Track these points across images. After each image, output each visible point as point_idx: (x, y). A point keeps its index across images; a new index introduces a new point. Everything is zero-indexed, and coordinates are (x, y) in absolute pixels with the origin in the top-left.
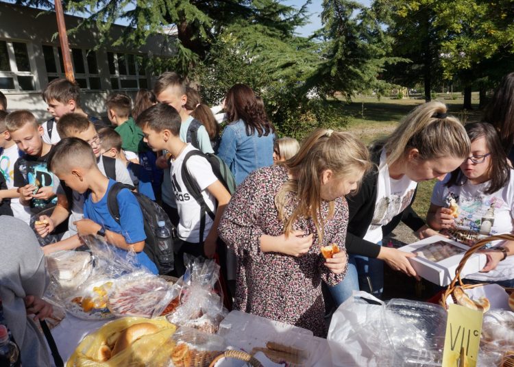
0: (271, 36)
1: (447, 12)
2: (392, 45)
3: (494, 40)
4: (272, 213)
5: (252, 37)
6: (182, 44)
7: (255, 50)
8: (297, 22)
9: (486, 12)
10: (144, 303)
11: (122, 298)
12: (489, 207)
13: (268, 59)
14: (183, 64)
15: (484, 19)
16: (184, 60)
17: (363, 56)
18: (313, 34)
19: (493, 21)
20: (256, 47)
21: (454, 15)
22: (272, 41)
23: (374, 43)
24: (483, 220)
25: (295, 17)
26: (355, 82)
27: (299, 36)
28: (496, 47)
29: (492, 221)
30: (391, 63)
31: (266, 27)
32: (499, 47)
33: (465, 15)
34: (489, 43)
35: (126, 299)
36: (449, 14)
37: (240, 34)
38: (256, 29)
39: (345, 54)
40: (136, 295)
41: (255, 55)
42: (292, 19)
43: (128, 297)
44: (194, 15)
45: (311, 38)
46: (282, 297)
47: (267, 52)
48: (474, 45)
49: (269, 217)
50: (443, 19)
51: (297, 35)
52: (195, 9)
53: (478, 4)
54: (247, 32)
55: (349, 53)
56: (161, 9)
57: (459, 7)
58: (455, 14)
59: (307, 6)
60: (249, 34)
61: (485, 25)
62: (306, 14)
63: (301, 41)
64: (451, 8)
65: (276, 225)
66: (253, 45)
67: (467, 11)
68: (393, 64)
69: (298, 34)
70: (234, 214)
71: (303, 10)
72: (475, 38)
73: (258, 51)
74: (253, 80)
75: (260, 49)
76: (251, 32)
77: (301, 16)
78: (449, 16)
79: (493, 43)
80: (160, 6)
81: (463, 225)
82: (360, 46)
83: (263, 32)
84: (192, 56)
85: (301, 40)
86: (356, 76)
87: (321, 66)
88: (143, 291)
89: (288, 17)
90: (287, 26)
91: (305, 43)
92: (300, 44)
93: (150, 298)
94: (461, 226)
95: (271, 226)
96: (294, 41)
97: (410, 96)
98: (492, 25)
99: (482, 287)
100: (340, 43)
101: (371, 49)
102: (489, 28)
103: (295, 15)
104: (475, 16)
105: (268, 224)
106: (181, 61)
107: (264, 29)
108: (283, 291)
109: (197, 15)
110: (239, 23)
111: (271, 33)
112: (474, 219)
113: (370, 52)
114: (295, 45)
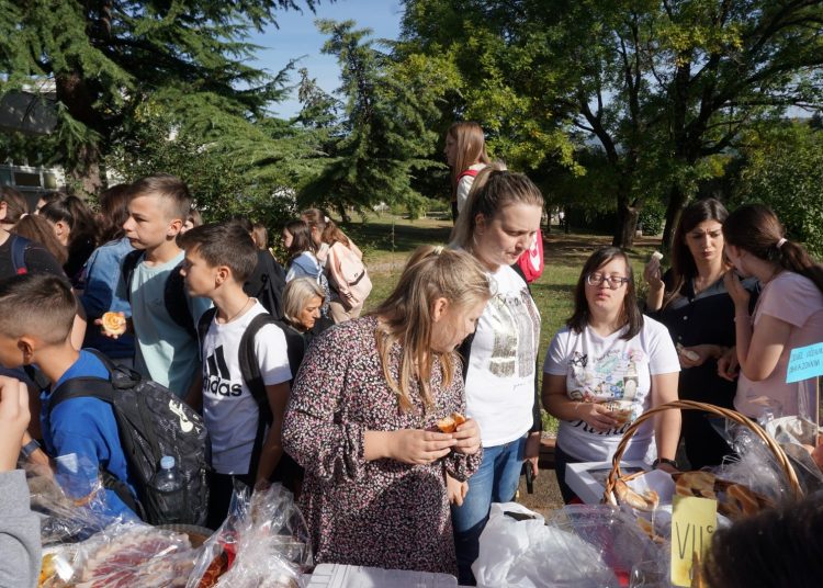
0: (234, 112)
1: (481, 102)
2: (435, 143)
3: (540, 145)
4: (375, 383)
5: (202, 112)
6: (69, 112)
7: (208, 134)
8: (272, 94)
9: (528, 108)
10: (151, 580)
11: (99, 578)
12: (629, 362)
13: (232, 149)
14: (70, 147)
15: (526, 117)
16: (70, 140)
17: (394, 157)
18: (298, 115)
19: (537, 120)
20: (209, 128)
21: (490, 108)
22: (235, 121)
23: (411, 138)
24: (626, 379)
25: (269, 87)
26: (379, 193)
27: (275, 116)
28: (543, 155)
29: (635, 379)
30: (419, 168)
31: (225, 99)
32: (546, 154)
33: (504, 109)
34: (535, 149)
35: (111, 580)
36: (484, 105)
37: (181, 104)
38: (208, 99)
39: (369, 152)
40: (127, 568)
41: (208, 142)
42: (263, 90)
43: (111, 575)
44: (99, 65)
45: (294, 121)
46: (410, 519)
47: (230, 139)
48: (516, 150)
49: (372, 390)
50: (476, 110)
51: (271, 115)
52: (100, 55)
53: (518, 97)
54: (192, 103)
55: (376, 150)
56: (31, 48)
57: (495, 97)
58: (491, 105)
59: (287, 72)
60: (196, 106)
61: (528, 125)
62: (286, 84)
63: (278, 125)
64: (486, 98)
65: (386, 399)
66: (205, 126)
67: (506, 104)
68: (422, 169)
69: (273, 113)
70: (307, 399)
71: (280, 77)
72: (517, 140)
73: (214, 136)
74: (216, 182)
75: (217, 132)
76: (199, 104)
77: (278, 87)
78: (484, 107)
79: (539, 149)
80: (29, 42)
81: (601, 392)
82: (391, 141)
83: (218, 105)
84: (87, 134)
85: (279, 123)
86: (383, 184)
87: (329, 167)
88: (137, 560)
89: (256, 87)
90: (257, 99)
91: (286, 129)
92: (277, 129)
93: (156, 569)
94: (599, 395)
95: (379, 402)
96: (267, 124)
97: (427, 215)
98: (536, 126)
99: (643, 476)
100: (364, 136)
101: (408, 147)
102: (533, 129)
103: (269, 84)
104: (516, 112)
105: (374, 401)
106: (64, 143)
107: (222, 101)
108: (411, 508)
109: (104, 67)
110: (177, 86)
111: (231, 107)
112: (614, 382)
113: (405, 151)
114: (270, 130)
